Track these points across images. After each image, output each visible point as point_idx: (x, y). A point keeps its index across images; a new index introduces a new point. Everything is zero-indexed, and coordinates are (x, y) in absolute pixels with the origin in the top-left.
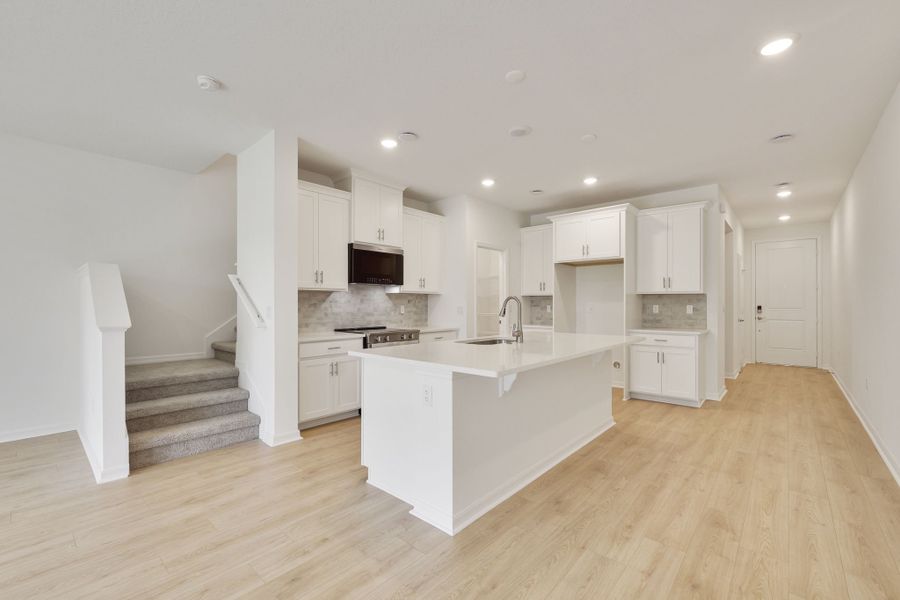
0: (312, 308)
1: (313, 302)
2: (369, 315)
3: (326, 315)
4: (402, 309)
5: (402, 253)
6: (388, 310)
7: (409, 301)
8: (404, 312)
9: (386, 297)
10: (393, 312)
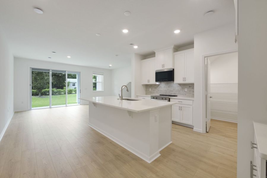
0: (155, 89)
1: (155, 87)
2: (171, 91)
4: (186, 90)
5: (172, 70)
6: (179, 90)
7: (190, 87)
8: (186, 91)
9: (178, 85)
10: (181, 91)
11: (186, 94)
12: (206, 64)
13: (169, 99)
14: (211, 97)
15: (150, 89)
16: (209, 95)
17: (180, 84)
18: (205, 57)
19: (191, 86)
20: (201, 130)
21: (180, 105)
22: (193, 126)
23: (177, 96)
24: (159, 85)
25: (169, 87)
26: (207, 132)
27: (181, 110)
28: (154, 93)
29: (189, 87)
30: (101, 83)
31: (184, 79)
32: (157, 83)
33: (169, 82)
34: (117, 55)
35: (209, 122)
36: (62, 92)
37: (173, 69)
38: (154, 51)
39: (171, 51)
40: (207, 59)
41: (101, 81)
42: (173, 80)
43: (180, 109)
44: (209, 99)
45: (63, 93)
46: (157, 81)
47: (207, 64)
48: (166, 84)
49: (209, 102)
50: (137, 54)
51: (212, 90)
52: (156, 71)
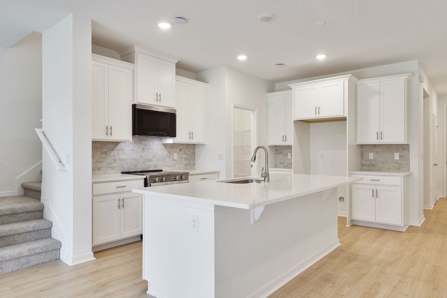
2: (148, 160)
3: (115, 160)
4: (175, 156)
5: (175, 112)
6: (164, 157)
7: (180, 150)
8: (176, 159)
9: (163, 146)
10: (168, 159)
11: (175, 166)
24: (116, 144)
25: (143, 150)
31: (192, 135)
42: (176, 136)
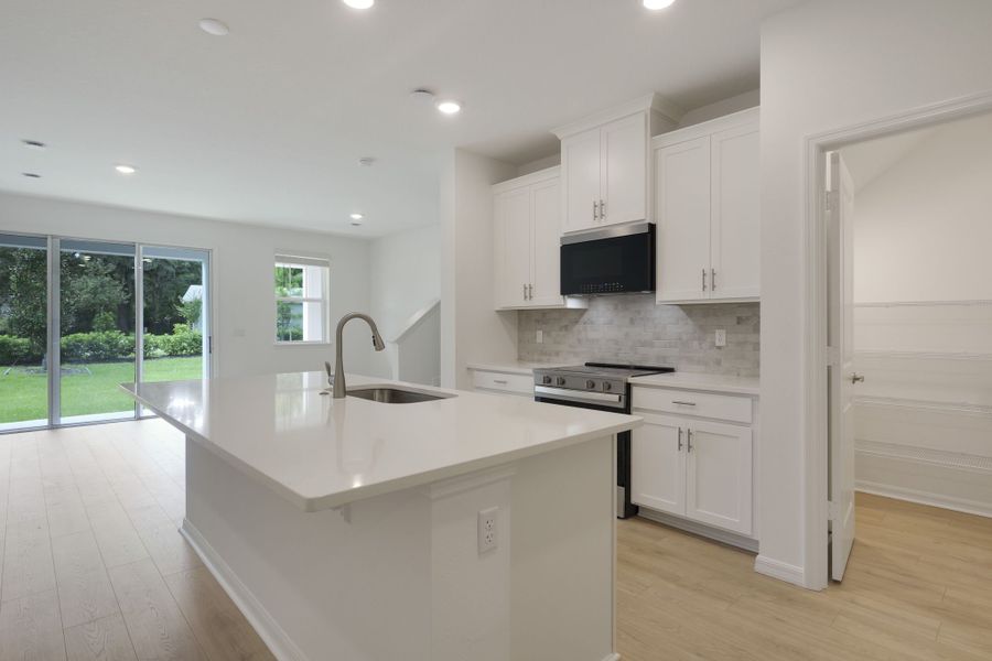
3: (579, 341)
4: (720, 337)
5: (646, 230)
6: (685, 337)
7: (739, 320)
8: (723, 343)
9: (681, 313)
10: (696, 343)
11: (718, 363)
12: (828, 188)
13: (629, 386)
14: (855, 379)
15: (540, 333)
16: (846, 368)
17: (689, 309)
18: (823, 149)
19: (744, 314)
20: (802, 569)
21: (685, 424)
22: (757, 542)
23: (671, 370)
24: (581, 312)
25: (632, 321)
26: (837, 582)
27: (689, 447)
28: (557, 354)
29: (738, 323)
30: (319, 304)
31: (710, 278)
32: (573, 303)
33: (631, 296)
34: (367, 161)
35: (844, 515)
36: (157, 347)
37: (652, 227)
38: (553, 131)
39: (639, 125)
40: (835, 160)
41: (319, 296)
42: (652, 287)
43: (686, 441)
44: (844, 388)
45: (159, 352)
46: (567, 289)
47: (836, 190)
48: (616, 308)
49: (844, 408)
50: (466, 153)
51: (864, 339)
52: (562, 239)
